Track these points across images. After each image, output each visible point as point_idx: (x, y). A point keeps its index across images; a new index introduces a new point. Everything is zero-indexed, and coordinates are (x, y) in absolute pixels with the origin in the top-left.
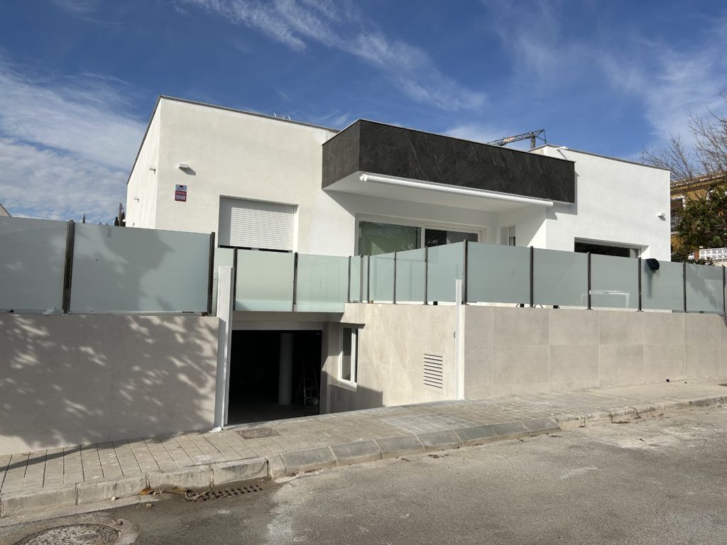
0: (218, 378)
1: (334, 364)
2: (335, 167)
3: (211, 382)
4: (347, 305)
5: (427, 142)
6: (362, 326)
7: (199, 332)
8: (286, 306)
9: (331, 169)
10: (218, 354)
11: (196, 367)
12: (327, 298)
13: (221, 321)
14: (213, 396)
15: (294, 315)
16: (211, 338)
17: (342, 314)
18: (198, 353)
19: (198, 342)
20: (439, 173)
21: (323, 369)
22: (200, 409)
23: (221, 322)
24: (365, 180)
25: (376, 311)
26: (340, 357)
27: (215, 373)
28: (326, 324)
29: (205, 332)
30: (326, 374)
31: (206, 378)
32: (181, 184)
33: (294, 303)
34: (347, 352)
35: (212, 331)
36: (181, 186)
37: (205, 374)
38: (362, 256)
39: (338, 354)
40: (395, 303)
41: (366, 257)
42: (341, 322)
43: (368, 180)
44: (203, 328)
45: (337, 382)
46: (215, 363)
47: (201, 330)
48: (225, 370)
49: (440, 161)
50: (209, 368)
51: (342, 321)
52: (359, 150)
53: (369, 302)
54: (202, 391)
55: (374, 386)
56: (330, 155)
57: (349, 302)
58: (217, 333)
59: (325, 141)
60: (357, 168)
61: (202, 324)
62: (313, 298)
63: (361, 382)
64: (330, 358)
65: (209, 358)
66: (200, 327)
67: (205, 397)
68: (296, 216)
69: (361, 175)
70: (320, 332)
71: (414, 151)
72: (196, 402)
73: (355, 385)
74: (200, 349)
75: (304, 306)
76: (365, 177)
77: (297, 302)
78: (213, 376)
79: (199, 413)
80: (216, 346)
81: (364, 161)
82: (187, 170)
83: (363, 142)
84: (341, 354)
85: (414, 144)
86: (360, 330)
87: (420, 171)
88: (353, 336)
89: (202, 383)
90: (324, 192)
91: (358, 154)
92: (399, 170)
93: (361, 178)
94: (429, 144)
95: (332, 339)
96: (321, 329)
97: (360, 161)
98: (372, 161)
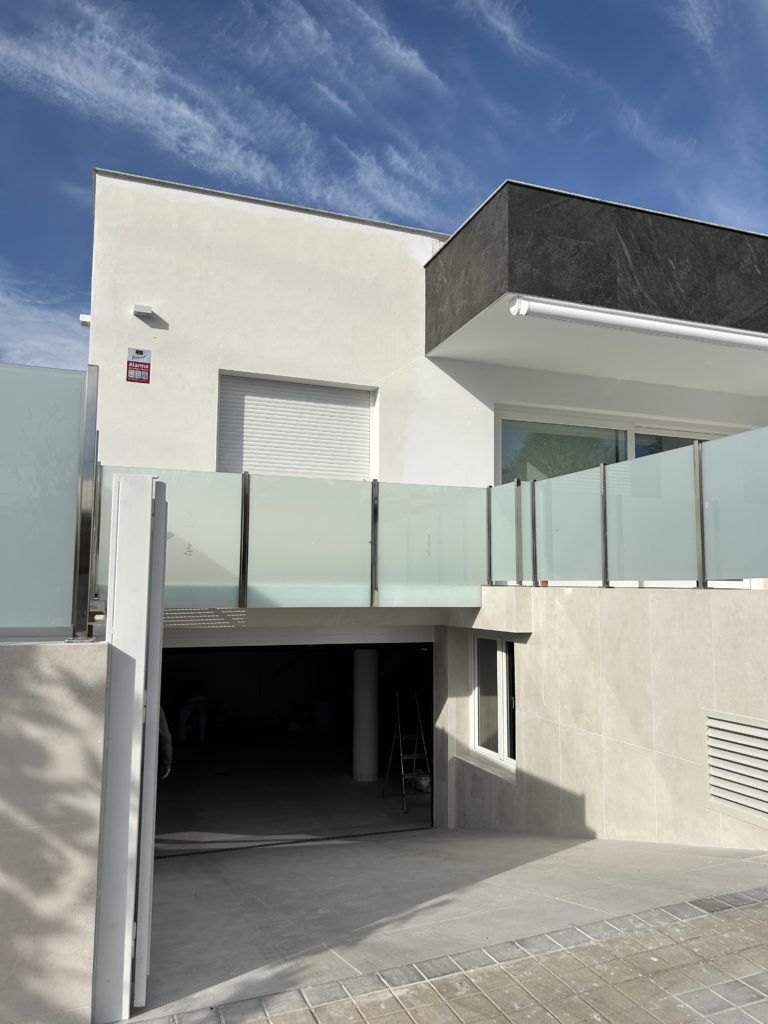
0: (104, 855)
1: (460, 715)
2: (452, 301)
3: (81, 869)
4: (487, 590)
5: (653, 234)
6: (524, 637)
7: (34, 697)
8: (355, 595)
9: (444, 309)
10: (107, 769)
11: (23, 820)
12: (441, 577)
13: (114, 656)
14: (86, 921)
15: (373, 613)
16: (78, 715)
17: (475, 611)
18: (29, 771)
19: (32, 731)
20: (681, 299)
21: (439, 724)
22: (38, 970)
23: (117, 660)
24: (523, 312)
25: (557, 602)
26: (473, 700)
27: (92, 838)
28: (442, 630)
29: (59, 697)
30: (444, 735)
31: (61, 857)
32: (140, 349)
33: (374, 587)
34: (488, 688)
35: (82, 692)
36: (139, 352)
37: (56, 842)
38: (519, 484)
39: (468, 693)
40: (606, 584)
41: (526, 486)
42: (474, 627)
43: (529, 313)
44: (48, 681)
45: (467, 752)
46: (92, 805)
47: (44, 691)
48: (133, 821)
49: (683, 274)
50: (70, 824)
51: (478, 624)
52: (506, 249)
53: (536, 585)
54: (47, 906)
55: (561, 777)
56: (442, 282)
57: (490, 583)
58: (105, 697)
59: (429, 258)
60: (505, 286)
61: (45, 667)
62: (412, 577)
63: (528, 761)
64: (451, 703)
65: (70, 788)
66: (40, 679)
67: (56, 927)
68: (374, 412)
69: (512, 302)
70: (430, 645)
71: (626, 252)
72: (24, 945)
73: (511, 765)
74: (39, 755)
75: (394, 596)
76: (523, 305)
77: (380, 585)
78: (86, 850)
79: (36, 985)
80: (98, 742)
81: (519, 271)
82: (149, 318)
83: (515, 229)
84: (476, 692)
85: (626, 237)
86: (518, 647)
87: (641, 294)
88: (501, 657)
89: (44, 878)
90: (429, 361)
91: (505, 257)
92: (596, 292)
93: (513, 310)
94: (657, 235)
95: (457, 662)
96: (431, 639)
97: (510, 271)
98: (538, 272)
